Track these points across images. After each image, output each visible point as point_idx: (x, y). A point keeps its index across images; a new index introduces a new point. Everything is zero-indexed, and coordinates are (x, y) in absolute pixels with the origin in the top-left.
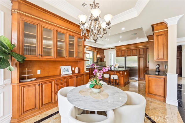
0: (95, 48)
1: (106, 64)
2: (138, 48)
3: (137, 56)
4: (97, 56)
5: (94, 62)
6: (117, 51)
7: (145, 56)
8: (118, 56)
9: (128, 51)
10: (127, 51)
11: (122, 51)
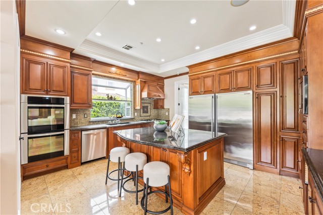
0: (138, 73)
1: (169, 114)
2: (253, 65)
3: (251, 92)
4: (143, 93)
5: (135, 110)
6: (192, 80)
7: (278, 90)
8: (194, 92)
9: (222, 77)
10: (220, 78)
11: (205, 77)
